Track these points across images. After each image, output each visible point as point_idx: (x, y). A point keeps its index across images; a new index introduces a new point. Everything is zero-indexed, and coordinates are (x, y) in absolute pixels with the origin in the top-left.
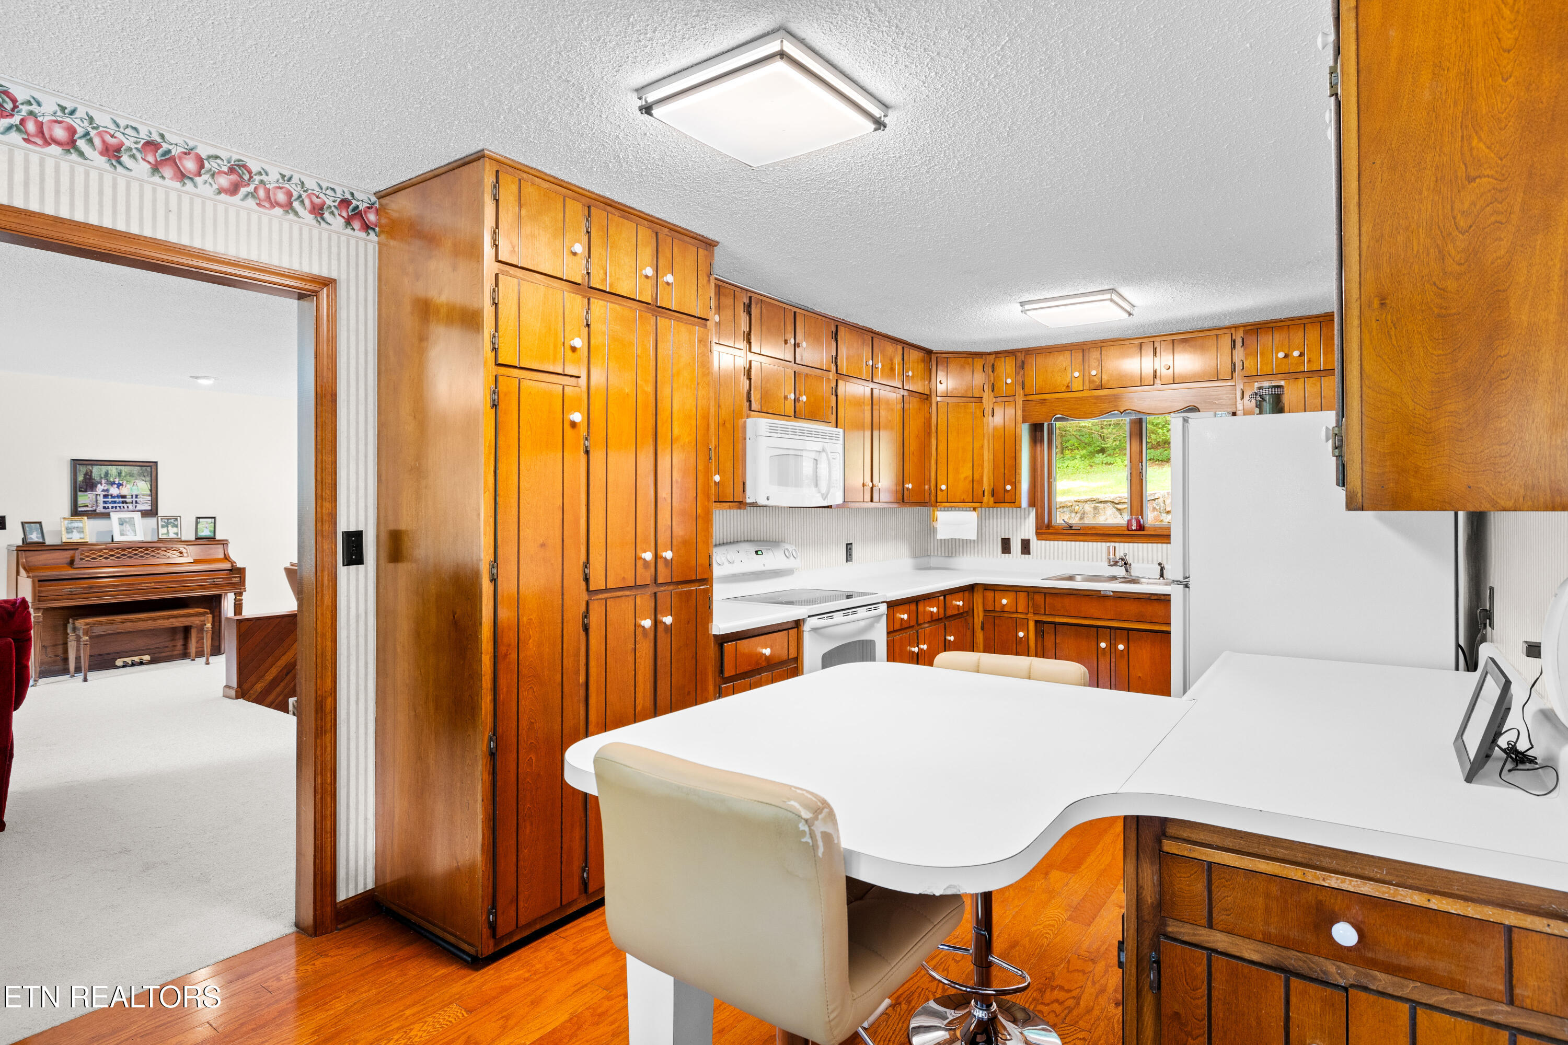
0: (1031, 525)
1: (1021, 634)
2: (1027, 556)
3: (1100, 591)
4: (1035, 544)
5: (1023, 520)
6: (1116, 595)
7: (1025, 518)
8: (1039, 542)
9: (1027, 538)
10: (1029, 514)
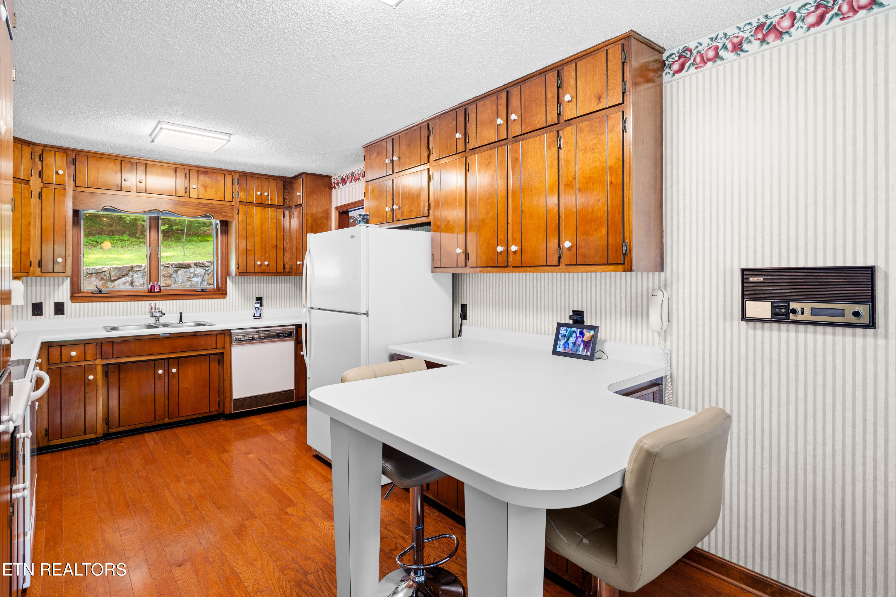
0: (65, 291)
1: (91, 377)
2: (60, 316)
3: (160, 334)
4: (69, 306)
5: (56, 287)
6: (171, 336)
7: (59, 286)
8: (74, 304)
9: (61, 301)
10: (63, 283)
